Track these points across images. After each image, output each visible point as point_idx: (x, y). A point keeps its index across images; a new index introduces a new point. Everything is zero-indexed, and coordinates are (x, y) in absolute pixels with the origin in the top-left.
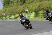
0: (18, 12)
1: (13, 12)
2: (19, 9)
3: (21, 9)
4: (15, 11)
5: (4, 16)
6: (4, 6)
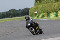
0: (52, 10)
1: (46, 10)
2: (53, 6)
3: (56, 6)
4: (48, 9)
5: (36, 14)
6: (36, 2)
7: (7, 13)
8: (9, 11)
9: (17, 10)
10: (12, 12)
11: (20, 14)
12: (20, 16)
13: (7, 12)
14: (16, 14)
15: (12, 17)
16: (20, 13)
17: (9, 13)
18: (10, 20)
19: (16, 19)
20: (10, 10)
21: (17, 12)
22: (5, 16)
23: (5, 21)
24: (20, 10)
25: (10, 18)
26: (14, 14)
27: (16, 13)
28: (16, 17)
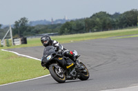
7: (86, 20)
8: (91, 17)
9: (110, 16)
10: (98, 19)
11: (116, 23)
12: (117, 29)
13: (87, 18)
14: (109, 24)
15: (98, 31)
16: (117, 21)
17: (93, 21)
18: (94, 38)
19: (107, 35)
20: (94, 15)
21: (110, 18)
22: (82, 29)
23: (82, 39)
24: (117, 14)
25: (94, 32)
26: (104, 23)
27: (108, 22)
28: (107, 30)
